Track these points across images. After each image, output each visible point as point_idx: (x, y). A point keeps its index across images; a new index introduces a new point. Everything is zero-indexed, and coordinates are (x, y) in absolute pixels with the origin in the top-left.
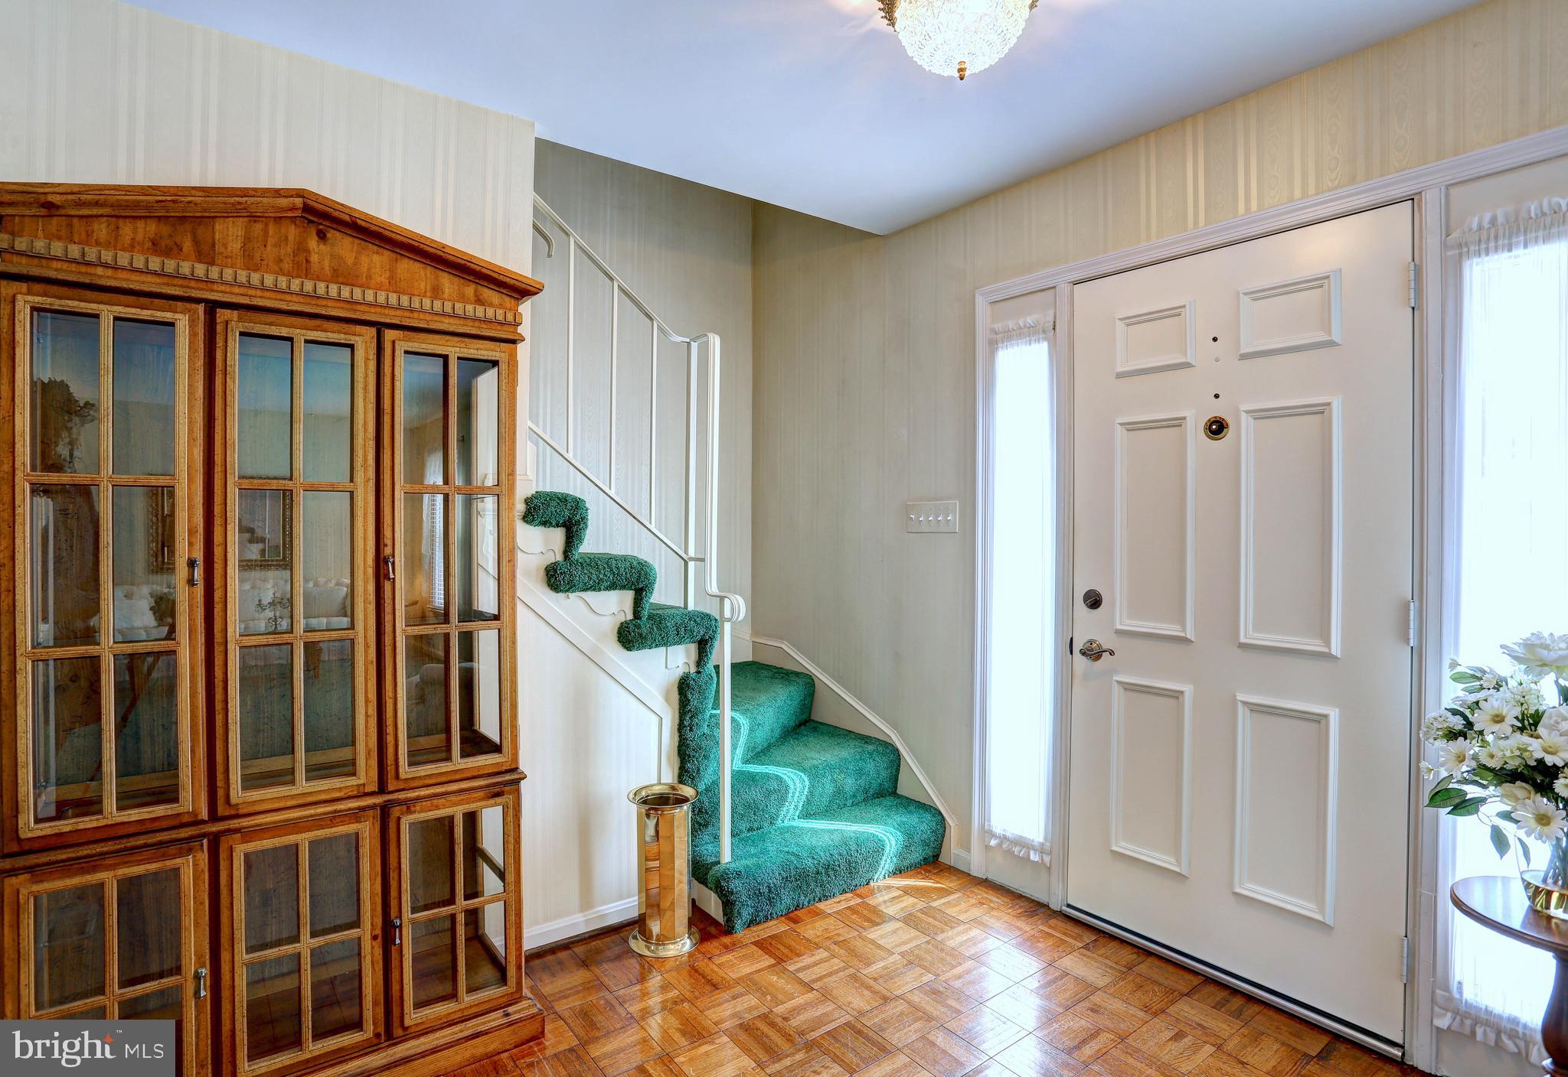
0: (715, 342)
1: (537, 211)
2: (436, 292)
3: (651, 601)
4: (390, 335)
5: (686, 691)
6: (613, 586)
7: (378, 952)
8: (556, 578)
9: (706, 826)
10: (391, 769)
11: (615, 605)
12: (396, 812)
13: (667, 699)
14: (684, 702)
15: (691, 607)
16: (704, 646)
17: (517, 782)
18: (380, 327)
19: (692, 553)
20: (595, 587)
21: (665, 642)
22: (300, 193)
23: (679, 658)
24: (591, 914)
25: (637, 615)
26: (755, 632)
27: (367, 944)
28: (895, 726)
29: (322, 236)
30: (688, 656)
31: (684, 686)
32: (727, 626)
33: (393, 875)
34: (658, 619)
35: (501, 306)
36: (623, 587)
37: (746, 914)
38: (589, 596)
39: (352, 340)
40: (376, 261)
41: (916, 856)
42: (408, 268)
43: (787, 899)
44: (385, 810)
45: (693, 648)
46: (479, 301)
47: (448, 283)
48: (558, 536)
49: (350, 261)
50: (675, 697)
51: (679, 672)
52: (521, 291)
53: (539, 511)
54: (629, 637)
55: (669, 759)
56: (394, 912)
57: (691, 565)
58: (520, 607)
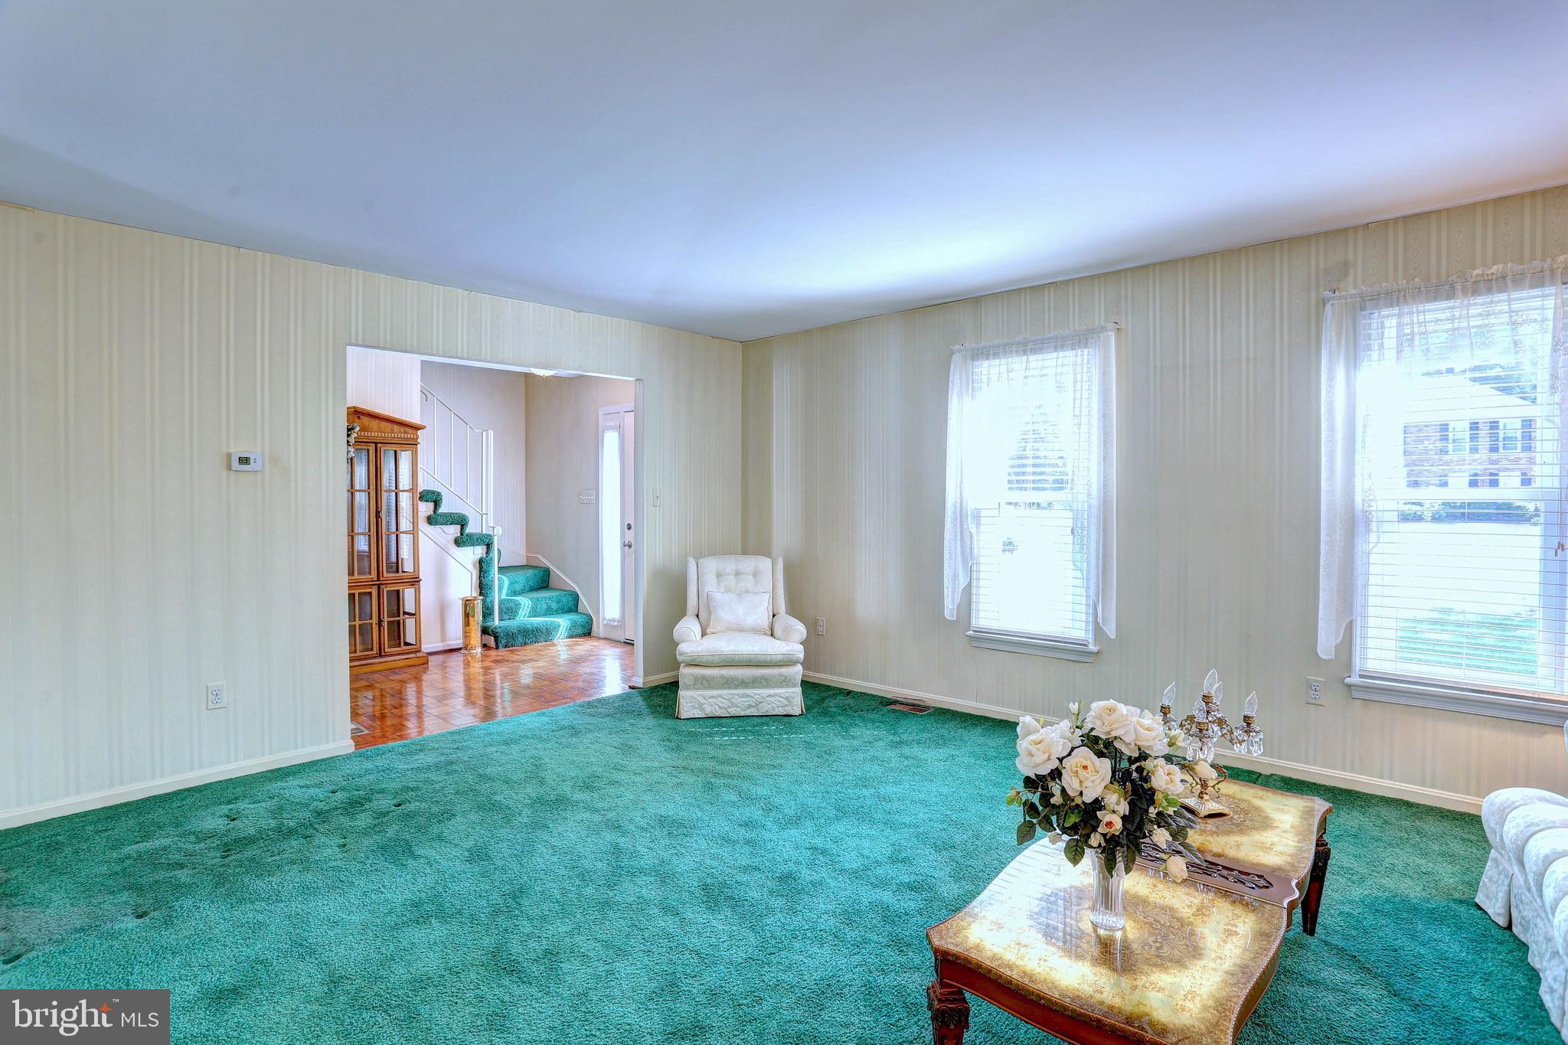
0: (491, 433)
1: (421, 386)
2: (392, 431)
3: (467, 531)
4: (379, 445)
5: (482, 566)
6: (452, 524)
7: (377, 629)
8: (430, 520)
9: (490, 615)
10: (381, 574)
11: (454, 530)
12: (382, 587)
13: (474, 566)
14: (481, 568)
15: (484, 532)
16: (489, 546)
17: (419, 581)
18: (376, 443)
19: (484, 512)
20: (446, 524)
21: (473, 545)
22: (354, 407)
23: (479, 551)
24: (445, 644)
25: (462, 534)
26: (528, 551)
27: (374, 625)
28: (577, 584)
29: (359, 417)
30: (482, 550)
31: (481, 561)
32: (496, 538)
33: (382, 606)
34: (470, 536)
35: (412, 434)
36: (456, 524)
37: (503, 641)
38: (443, 527)
39: (368, 448)
40: (375, 423)
41: (580, 631)
42: (384, 424)
43: (520, 639)
44: (379, 586)
45: (485, 547)
46: (405, 433)
47: (396, 428)
48: (431, 505)
49: (367, 424)
50: (478, 565)
51: (479, 556)
52: (416, 428)
53: (424, 496)
54: (458, 542)
55: (475, 588)
56: (382, 617)
57: (484, 516)
58: (420, 532)
